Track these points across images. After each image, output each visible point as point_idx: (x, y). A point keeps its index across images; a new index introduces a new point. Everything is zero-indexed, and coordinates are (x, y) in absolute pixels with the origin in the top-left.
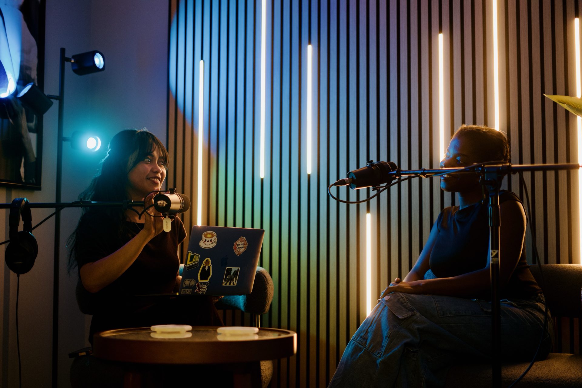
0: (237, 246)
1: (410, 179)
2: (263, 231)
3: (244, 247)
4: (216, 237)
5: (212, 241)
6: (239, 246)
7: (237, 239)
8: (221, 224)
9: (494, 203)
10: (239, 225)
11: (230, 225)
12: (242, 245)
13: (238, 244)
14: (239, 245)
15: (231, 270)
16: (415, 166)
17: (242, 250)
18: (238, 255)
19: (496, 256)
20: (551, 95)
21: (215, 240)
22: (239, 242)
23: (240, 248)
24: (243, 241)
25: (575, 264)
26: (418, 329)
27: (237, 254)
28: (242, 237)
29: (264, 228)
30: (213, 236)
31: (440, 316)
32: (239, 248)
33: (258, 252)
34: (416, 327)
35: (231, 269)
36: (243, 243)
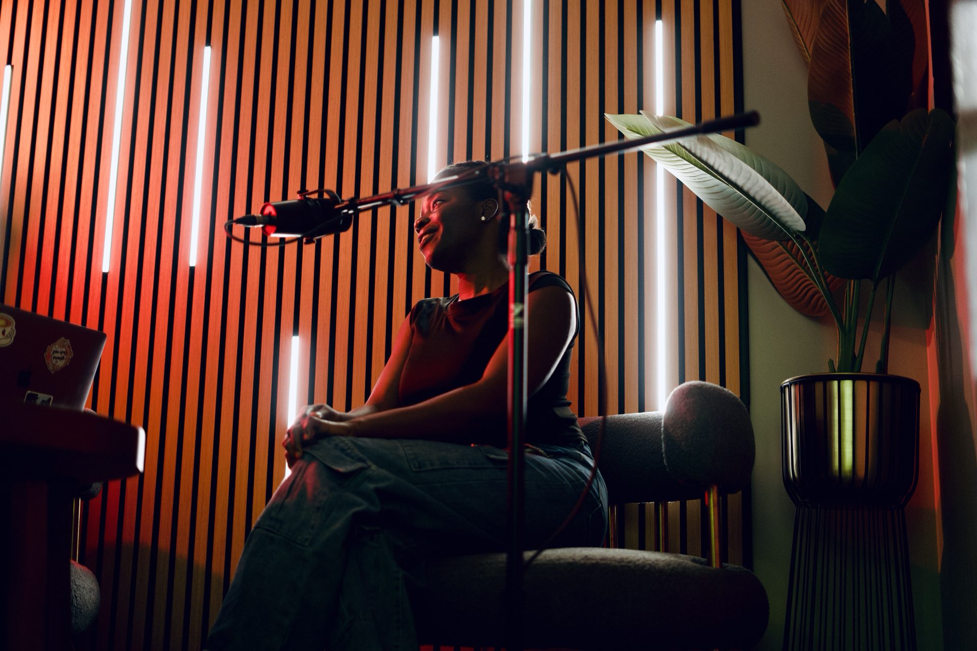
0: (52, 353)
1: (375, 210)
2: (104, 336)
3: (65, 357)
4: (14, 328)
5: (6, 333)
6: (56, 355)
7: (54, 340)
8: (26, 306)
9: (519, 222)
10: (59, 315)
11: (42, 310)
12: (61, 353)
13: (54, 349)
14: (57, 352)
15: (36, 397)
16: (385, 187)
17: (61, 364)
18: (53, 370)
19: (521, 314)
20: (615, 114)
21: (11, 333)
22: (56, 347)
23: (58, 358)
24: (64, 346)
25: (649, 411)
26: (377, 490)
27: (50, 368)
28: (63, 338)
29: (105, 331)
30: (8, 324)
31: (414, 470)
32: (55, 358)
33: (92, 373)
34: (372, 486)
35: (37, 395)
36: (64, 350)
